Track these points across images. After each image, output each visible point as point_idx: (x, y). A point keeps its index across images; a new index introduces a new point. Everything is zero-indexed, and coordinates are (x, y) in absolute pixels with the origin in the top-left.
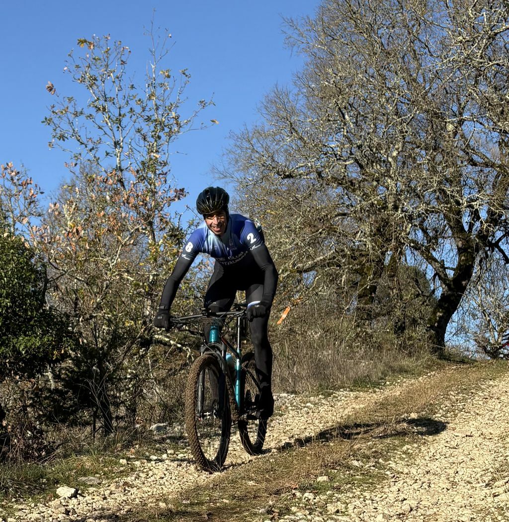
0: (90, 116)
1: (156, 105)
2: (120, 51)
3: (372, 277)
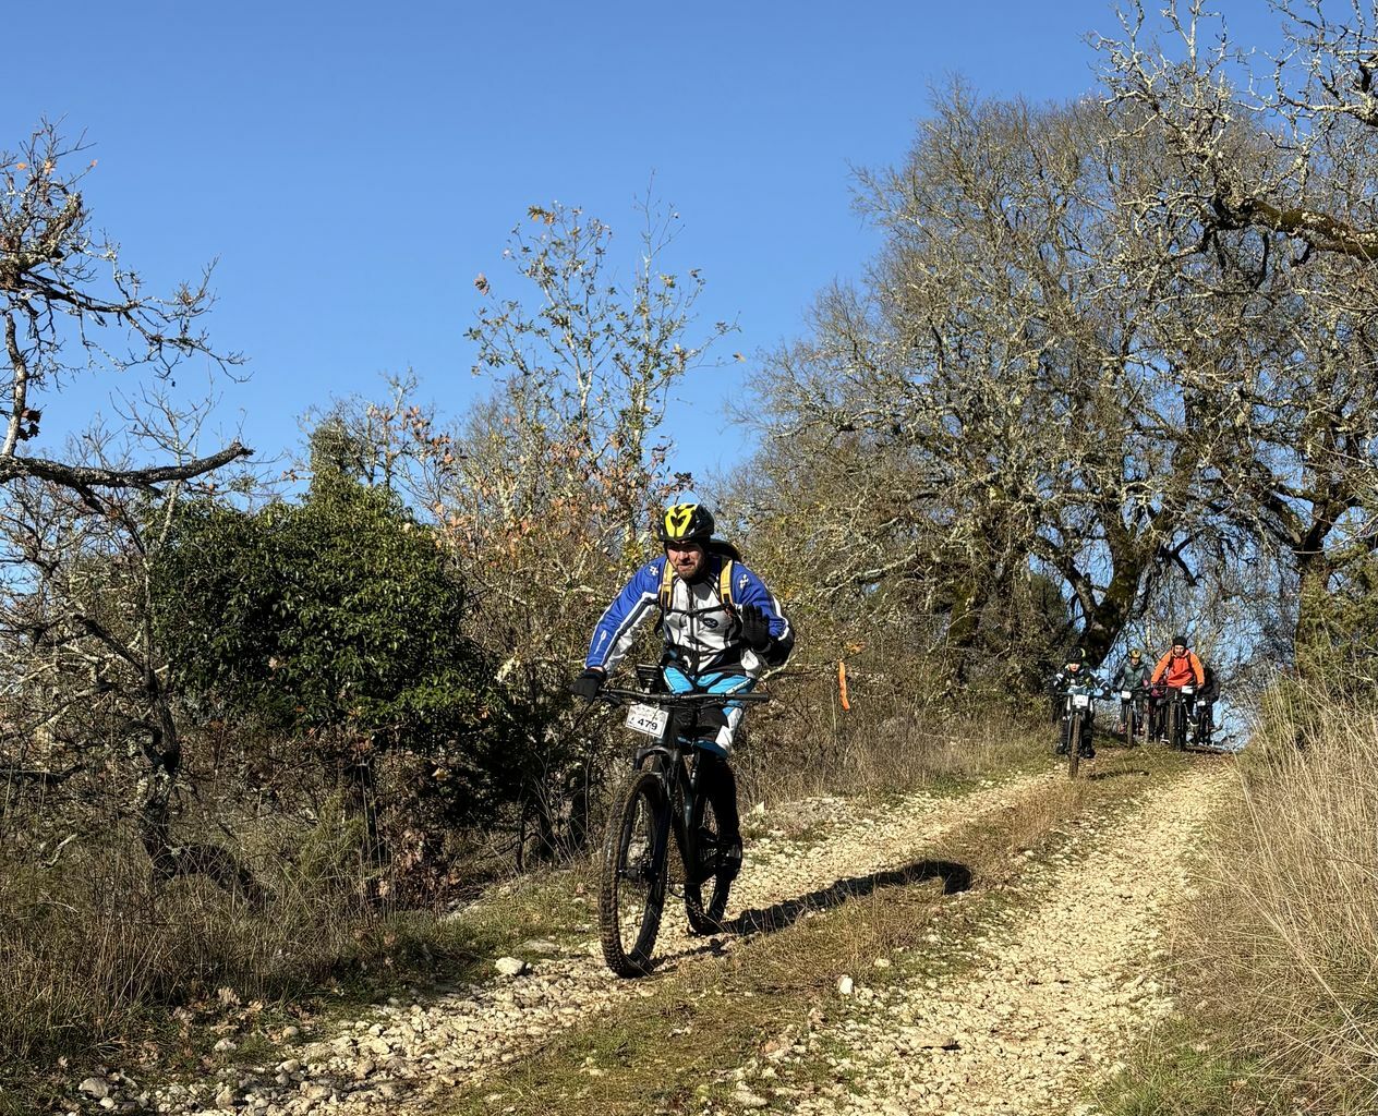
0: (541, 332)
1: (648, 321)
2: (596, 232)
3: (973, 599)
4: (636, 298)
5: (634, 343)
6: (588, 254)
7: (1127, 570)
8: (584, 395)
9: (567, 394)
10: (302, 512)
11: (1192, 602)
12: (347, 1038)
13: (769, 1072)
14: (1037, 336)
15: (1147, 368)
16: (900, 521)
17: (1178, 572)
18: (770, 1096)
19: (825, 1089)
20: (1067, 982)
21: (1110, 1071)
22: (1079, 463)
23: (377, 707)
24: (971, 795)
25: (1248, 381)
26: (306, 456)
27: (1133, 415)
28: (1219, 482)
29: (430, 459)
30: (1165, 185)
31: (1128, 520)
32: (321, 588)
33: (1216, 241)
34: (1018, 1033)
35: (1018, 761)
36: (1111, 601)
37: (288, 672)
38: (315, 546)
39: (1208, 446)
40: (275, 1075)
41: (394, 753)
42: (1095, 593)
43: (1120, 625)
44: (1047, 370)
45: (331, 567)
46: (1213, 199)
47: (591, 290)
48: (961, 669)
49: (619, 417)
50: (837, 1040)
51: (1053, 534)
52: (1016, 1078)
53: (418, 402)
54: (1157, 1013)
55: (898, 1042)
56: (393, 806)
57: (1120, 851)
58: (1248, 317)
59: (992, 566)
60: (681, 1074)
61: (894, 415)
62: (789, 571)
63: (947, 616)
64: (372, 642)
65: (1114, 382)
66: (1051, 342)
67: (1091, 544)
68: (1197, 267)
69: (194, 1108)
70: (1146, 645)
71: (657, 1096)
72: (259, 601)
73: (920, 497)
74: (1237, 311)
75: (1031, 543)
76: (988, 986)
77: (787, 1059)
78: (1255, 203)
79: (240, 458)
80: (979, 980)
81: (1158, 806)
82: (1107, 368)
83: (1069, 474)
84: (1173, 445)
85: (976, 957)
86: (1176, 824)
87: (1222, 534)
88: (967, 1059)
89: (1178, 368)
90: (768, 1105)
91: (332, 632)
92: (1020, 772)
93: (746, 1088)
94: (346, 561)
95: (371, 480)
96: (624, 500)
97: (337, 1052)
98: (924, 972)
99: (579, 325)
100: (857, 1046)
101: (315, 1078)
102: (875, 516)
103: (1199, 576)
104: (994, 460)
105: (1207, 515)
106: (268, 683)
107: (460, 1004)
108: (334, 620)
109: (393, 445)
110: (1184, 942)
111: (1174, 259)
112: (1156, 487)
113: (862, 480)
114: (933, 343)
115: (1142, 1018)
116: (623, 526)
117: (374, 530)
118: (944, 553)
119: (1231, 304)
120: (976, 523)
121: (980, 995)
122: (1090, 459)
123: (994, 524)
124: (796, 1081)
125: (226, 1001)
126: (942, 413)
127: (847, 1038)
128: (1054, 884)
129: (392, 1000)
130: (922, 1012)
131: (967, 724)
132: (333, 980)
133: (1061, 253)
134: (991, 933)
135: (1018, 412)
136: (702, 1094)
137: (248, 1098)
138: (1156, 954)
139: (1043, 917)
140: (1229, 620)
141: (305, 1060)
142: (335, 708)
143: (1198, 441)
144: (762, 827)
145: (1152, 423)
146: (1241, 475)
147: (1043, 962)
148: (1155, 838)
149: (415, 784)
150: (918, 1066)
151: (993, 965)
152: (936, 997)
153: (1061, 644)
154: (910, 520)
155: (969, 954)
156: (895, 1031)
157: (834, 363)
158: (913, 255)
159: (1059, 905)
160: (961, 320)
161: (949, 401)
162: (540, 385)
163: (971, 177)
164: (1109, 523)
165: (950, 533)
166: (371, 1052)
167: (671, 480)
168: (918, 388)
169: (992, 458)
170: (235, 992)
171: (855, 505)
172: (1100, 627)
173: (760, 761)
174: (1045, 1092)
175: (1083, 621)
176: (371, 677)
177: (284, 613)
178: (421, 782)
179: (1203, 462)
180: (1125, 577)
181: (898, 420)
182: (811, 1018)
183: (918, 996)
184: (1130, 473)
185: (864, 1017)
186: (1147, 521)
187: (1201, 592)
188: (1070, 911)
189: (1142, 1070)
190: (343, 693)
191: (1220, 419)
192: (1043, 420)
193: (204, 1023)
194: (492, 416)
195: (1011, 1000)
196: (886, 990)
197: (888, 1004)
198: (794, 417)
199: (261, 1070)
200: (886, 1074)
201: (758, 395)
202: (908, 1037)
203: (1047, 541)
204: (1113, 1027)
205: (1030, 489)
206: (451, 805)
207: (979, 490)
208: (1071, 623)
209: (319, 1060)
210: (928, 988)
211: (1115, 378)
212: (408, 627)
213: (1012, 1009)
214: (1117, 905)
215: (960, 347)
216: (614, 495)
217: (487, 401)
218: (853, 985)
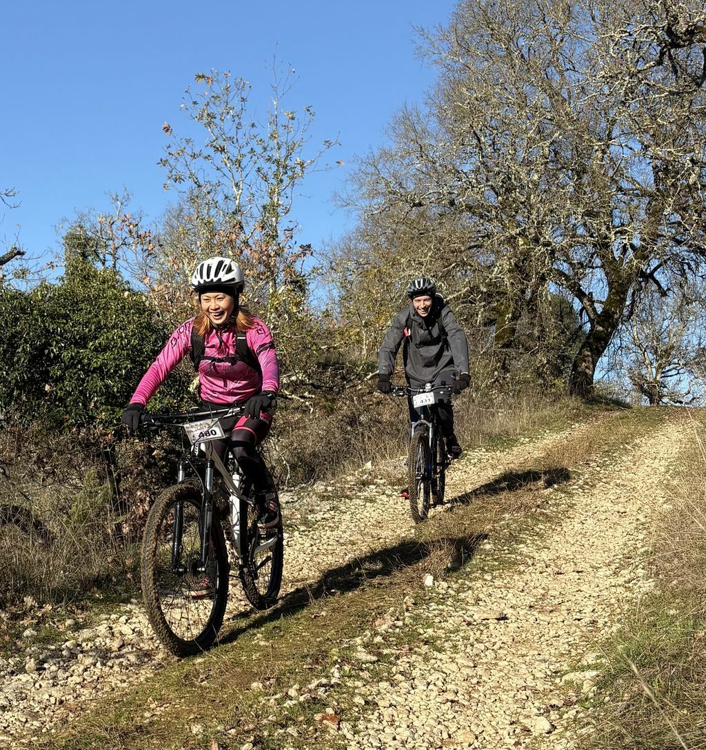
0: (208, 157)
2: (240, 87)
3: (510, 315)
4: (270, 129)
5: (269, 159)
6: (236, 103)
7: (618, 288)
8: (238, 197)
9: (226, 198)
10: (60, 289)
11: (665, 308)
12: (105, 626)
13: (378, 639)
14: (548, 131)
15: (625, 148)
16: (457, 265)
17: (654, 287)
18: (379, 654)
19: (417, 649)
20: (581, 572)
21: (611, 630)
22: (580, 217)
23: (114, 412)
24: (514, 448)
25: (697, 152)
26: (62, 251)
27: (616, 182)
28: (679, 224)
29: (139, 247)
30: (632, 21)
31: (617, 254)
32: (74, 338)
33: (670, 56)
34: (548, 607)
35: (546, 423)
36: (608, 310)
37: (57, 393)
38: (69, 310)
39: (670, 199)
40: (61, 651)
41: (127, 442)
42: (596, 305)
43: (614, 326)
44: (556, 154)
45: (80, 324)
46: (666, 28)
47: (239, 125)
48: (504, 364)
49: (262, 209)
50: (424, 616)
51: (565, 267)
52: (546, 637)
53: (129, 211)
54: (643, 590)
55: (465, 616)
56: (128, 476)
57: (618, 482)
58: (695, 108)
59: (523, 292)
60: (320, 642)
61: (450, 193)
62: (381, 305)
63: (494, 328)
64: (109, 370)
65: (602, 160)
66: (556, 135)
67: (592, 272)
68: (658, 75)
69: (12, 673)
70: (634, 338)
71: (306, 656)
72: (36, 349)
73: (470, 248)
74: (687, 104)
75: (549, 274)
76: (526, 577)
77: (390, 630)
78: (696, 28)
79: (18, 257)
80: (520, 573)
81: (644, 449)
82: (597, 151)
83: (574, 225)
84: (646, 200)
85: (518, 557)
86: (657, 461)
87: (684, 259)
88: (513, 626)
89: (646, 147)
90: (379, 661)
91: (83, 366)
92: (548, 431)
93: (364, 650)
94: (89, 319)
95: (104, 264)
96: (267, 266)
97: (100, 635)
98: (483, 569)
99: (232, 151)
100: (437, 620)
101: (87, 652)
102: (440, 263)
103: (669, 289)
104: (521, 219)
105: (672, 247)
106: (45, 401)
107: (175, 601)
108: (83, 358)
109: (116, 240)
110: (662, 542)
111: (639, 72)
112: (635, 230)
113: (430, 239)
114: (475, 142)
115: (633, 594)
116: (268, 283)
117: (106, 298)
118: (488, 285)
119: (682, 100)
120: (510, 263)
121: (521, 583)
122: (589, 214)
123: (523, 263)
124: (396, 645)
125: (29, 605)
126: (483, 189)
127: (430, 615)
128: (572, 506)
129: (133, 600)
130: (481, 596)
131: (511, 401)
132: (96, 589)
133: (561, 73)
134: (528, 541)
135: (536, 185)
136: (334, 655)
137: (46, 666)
138: (643, 550)
139: (565, 529)
140: (691, 318)
141: (80, 640)
142: (88, 415)
143: (663, 196)
144: (370, 478)
145: (630, 186)
146: (694, 218)
147: (565, 559)
148: (642, 472)
149: (142, 461)
150: (479, 632)
151: (530, 562)
152: (491, 586)
153: (574, 342)
154: (464, 264)
155: (514, 556)
156: (463, 609)
157: (407, 161)
158: (459, 83)
159: (576, 520)
160: (494, 125)
161: (487, 180)
162: (209, 193)
163: (495, 26)
164: (604, 257)
165: (493, 271)
166: (121, 634)
167: (297, 250)
168: (465, 173)
169: (519, 218)
170: (34, 599)
171: (425, 257)
172: (600, 328)
173: (366, 433)
174: (566, 646)
175: (589, 325)
176: (110, 393)
177: (52, 355)
178: (145, 459)
179: (668, 210)
180: (617, 293)
181: (453, 196)
182: (405, 603)
183: (478, 585)
184: (617, 222)
185: (442, 600)
186: (630, 252)
187: (672, 300)
188: (583, 524)
189: (632, 629)
190: (93, 404)
191: (678, 180)
192: (554, 189)
193: (16, 619)
194: (178, 217)
195: (543, 586)
196: (456, 582)
197: (458, 591)
198: (381, 200)
199: (53, 647)
200: (457, 638)
201: (356, 187)
202: (471, 613)
203: (561, 272)
204: (613, 601)
205: (547, 237)
206: (165, 473)
207: (511, 240)
208: (581, 327)
209: (89, 640)
210: (486, 580)
211: (603, 157)
212: (131, 359)
213: (543, 592)
214: (615, 518)
215: (494, 143)
216: (260, 263)
217: (176, 206)
218: (434, 580)
